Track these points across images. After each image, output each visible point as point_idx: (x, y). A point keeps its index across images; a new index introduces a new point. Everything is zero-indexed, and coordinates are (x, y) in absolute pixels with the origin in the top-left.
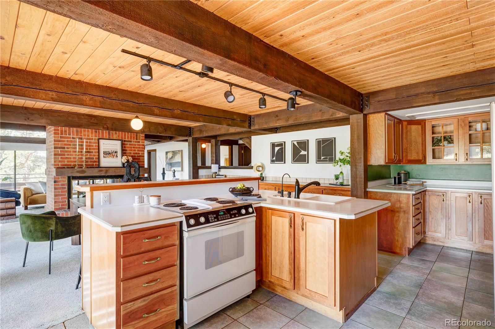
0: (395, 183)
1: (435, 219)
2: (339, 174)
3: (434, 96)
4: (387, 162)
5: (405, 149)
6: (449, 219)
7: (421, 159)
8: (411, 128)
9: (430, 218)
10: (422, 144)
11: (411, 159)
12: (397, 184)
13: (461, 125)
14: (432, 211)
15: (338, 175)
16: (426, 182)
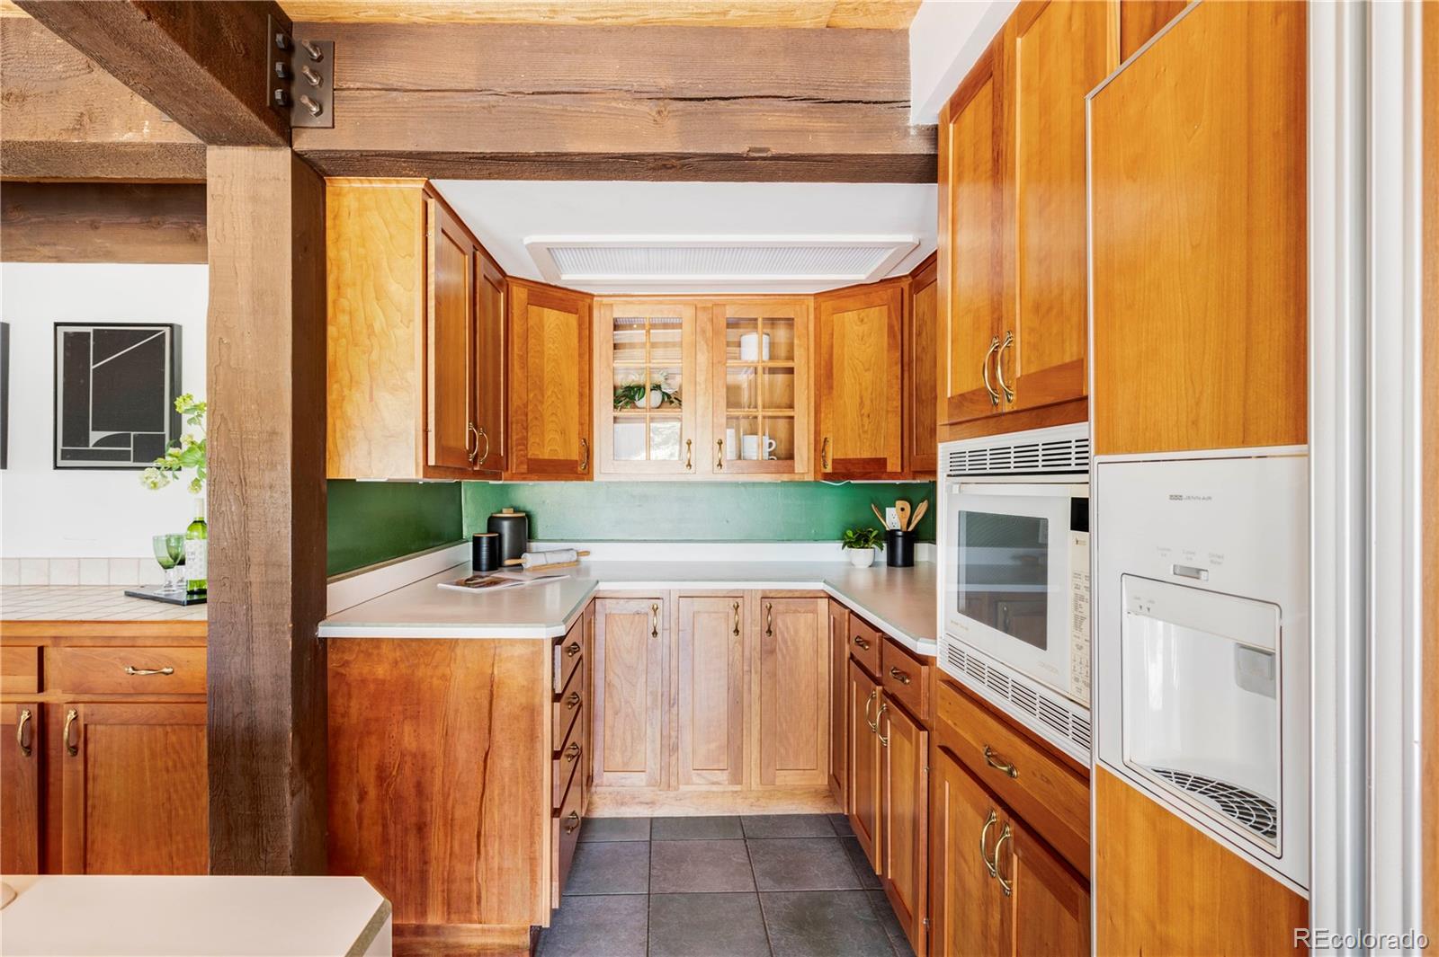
0: (477, 565)
1: (627, 716)
2: (183, 530)
3: (659, 112)
4: (432, 462)
5: (516, 412)
6: (671, 706)
7: (575, 457)
8: (541, 320)
9: (609, 713)
10: (581, 395)
11: (541, 457)
12: (484, 567)
13: (704, 332)
14: (616, 681)
15: (179, 539)
16: (587, 553)
